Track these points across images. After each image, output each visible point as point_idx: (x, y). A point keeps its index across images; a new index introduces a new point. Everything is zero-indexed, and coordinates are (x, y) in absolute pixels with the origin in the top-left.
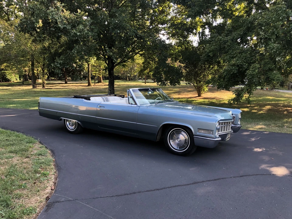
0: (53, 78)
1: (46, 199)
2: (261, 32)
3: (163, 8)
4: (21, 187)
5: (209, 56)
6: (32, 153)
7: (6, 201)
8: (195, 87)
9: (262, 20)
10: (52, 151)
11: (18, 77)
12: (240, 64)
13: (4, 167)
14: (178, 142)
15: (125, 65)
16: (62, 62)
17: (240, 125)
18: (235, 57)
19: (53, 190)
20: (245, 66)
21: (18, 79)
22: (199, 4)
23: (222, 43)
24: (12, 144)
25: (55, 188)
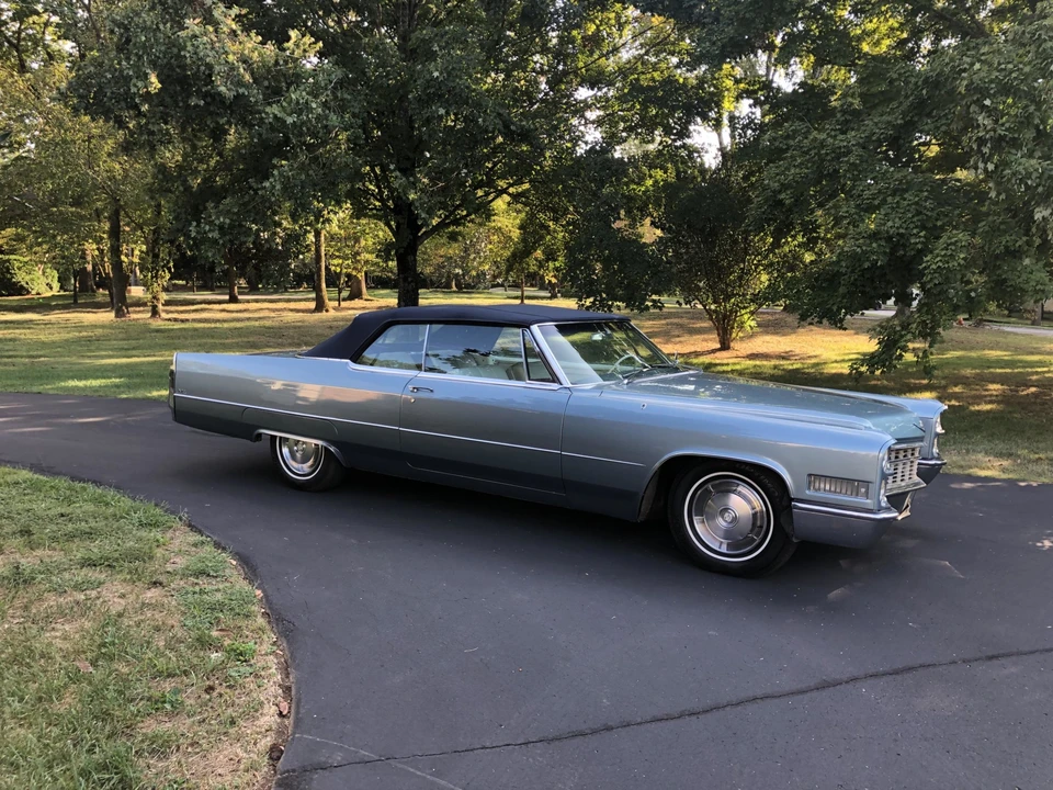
0: (180, 282)
1: (271, 758)
2: (980, 118)
3: (598, 27)
4: (160, 705)
5: (780, 203)
6: (169, 568)
7: (116, 768)
8: (711, 316)
9: (982, 74)
10: (245, 561)
11: (56, 278)
12: (898, 234)
13: (76, 625)
14: (724, 524)
15: (460, 233)
16: (228, 221)
17: (938, 459)
18: (878, 207)
19: (284, 716)
20: (916, 241)
21: (56, 285)
22: (737, 13)
23: (829, 158)
24: (88, 530)
25: (290, 708)
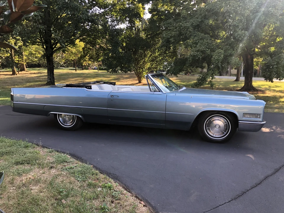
2: (229, 20)
8: (136, 74)
12: (203, 50)
